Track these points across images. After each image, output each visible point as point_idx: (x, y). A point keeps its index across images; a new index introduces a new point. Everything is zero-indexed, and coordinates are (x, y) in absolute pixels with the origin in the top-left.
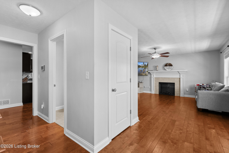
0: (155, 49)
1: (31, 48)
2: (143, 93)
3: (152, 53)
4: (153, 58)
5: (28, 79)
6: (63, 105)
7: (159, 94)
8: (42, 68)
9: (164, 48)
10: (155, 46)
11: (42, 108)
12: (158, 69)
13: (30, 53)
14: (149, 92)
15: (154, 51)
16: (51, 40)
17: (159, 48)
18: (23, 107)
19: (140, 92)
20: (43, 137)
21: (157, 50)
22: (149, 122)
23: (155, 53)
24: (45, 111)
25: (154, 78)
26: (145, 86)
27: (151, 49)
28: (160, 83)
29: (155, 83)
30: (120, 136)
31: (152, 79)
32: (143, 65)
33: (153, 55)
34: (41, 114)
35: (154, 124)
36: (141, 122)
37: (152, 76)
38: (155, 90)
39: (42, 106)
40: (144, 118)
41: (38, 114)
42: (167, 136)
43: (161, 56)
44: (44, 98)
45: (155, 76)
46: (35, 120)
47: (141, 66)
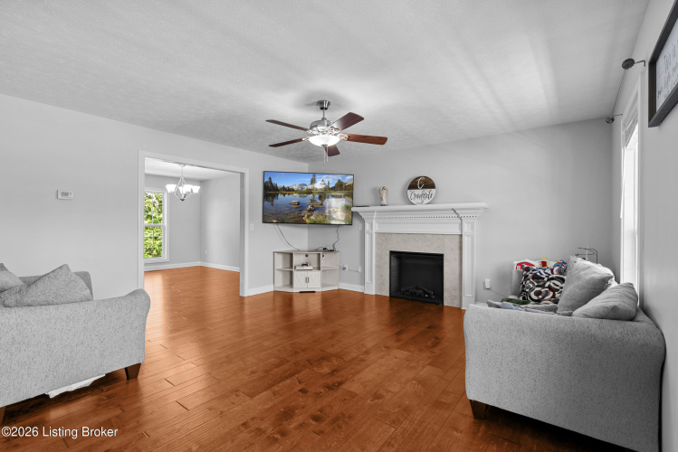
0: (322, 105)
2: (339, 292)
7: (391, 296)
12: (384, 202)
14: (357, 288)
19: (322, 286)
25: (374, 236)
26: (346, 266)
28: (393, 254)
29: (377, 255)
31: (367, 236)
37: (367, 226)
38: (375, 280)
45: (376, 228)
47: (295, 188)
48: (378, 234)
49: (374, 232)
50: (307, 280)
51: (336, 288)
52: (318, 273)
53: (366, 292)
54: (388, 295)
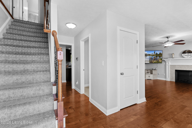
0: (167, 37)
1: (70, 47)
2: (157, 80)
3: (164, 42)
4: (165, 47)
5: (68, 65)
6: (89, 84)
7: (176, 82)
8: (77, 59)
9: (178, 36)
10: (167, 35)
11: (77, 84)
13: (69, 49)
14: (164, 79)
15: (166, 39)
16: (82, 41)
17: (172, 36)
18: (67, 83)
19: (153, 78)
20: (78, 100)
21: (169, 39)
22: (156, 103)
23: (168, 41)
24: (78, 86)
25: (169, 66)
26: (160, 73)
27: (163, 38)
28: (176, 71)
29: (170, 71)
30: (127, 108)
31: (167, 66)
32: (154, 54)
33: (165, 44)
34: (76, 88)
35: (161, 106)
36: (147, 102)
37: (167, 64)
38: (170, 77)
39: (77, 83)
40: (151, 99)
41: (75, 88)
42: (171, 116)
43: (175, 44)
44: (78, 78)
45: (170, 64)
46: (73, 91)
47: (151, 54)
48: (171, 65)
49: (169, 65)
50: (149, 76)
51: (156, 79)
52: (152, 75)
53: (167, 80)
54: (175, 81)
